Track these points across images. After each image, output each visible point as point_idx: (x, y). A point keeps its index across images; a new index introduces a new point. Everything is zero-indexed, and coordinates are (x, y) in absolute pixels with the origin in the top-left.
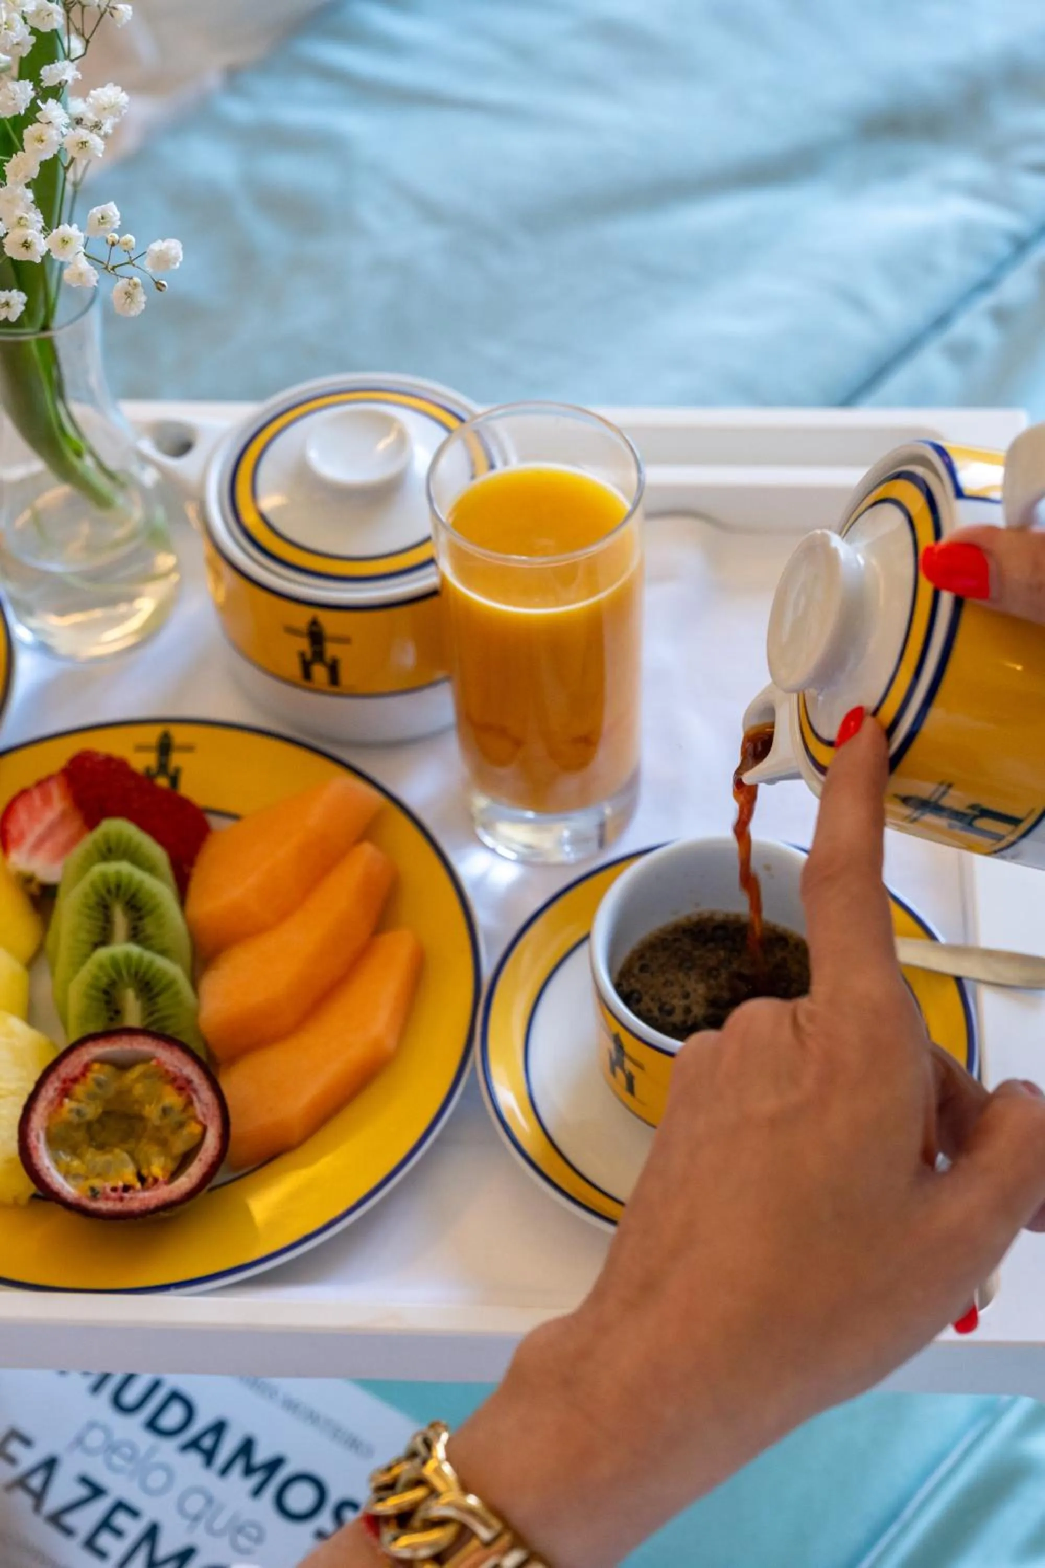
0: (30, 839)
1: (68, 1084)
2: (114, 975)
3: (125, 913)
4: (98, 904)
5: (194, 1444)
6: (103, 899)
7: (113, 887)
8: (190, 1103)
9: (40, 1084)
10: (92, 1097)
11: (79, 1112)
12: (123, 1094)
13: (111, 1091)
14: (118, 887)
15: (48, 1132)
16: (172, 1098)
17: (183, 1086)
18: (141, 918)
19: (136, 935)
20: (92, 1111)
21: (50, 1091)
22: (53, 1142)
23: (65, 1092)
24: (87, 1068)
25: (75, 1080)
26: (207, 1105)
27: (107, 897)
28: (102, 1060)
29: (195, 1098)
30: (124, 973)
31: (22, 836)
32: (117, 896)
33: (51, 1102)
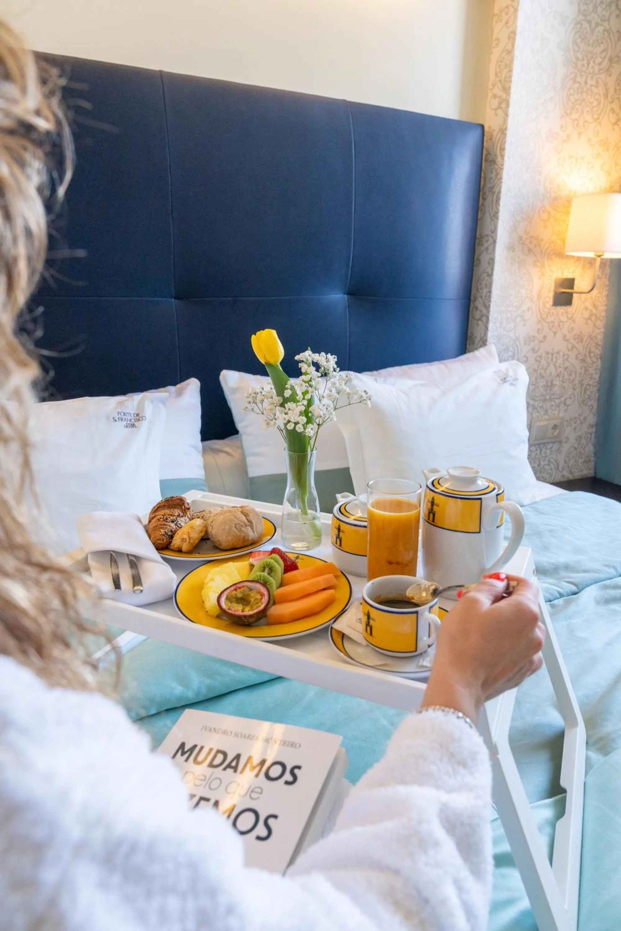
0: (256, 558)
1: (237, 588)
2: (259, 578)
3: (268, 571)
4: (263, 567)
5: (229, 766)
6: (265, 566)
7: (268, 564)
8: (262, 598)
9: (231, 586)
10: (241, 592)
11: (236, 594)
12: (249, 595)
13: (247, 592)
14: (269, 564)
15: (227, 596)
16: (259, 597)
17: (262, 595)
18: (271, 572)
19: (269, 574)
20: (240, 595)
21: (232, 588)
22: (227, 598)
23: (235, 590)
24: (243, 587)
25: (239, 588)
26: (265, 600)
27: (266, 567)
28: (248, 587)
29: (263, 598)
30: (262, 578)
31: (255, 557)
32: (268, 566)
33: (231, 590)
